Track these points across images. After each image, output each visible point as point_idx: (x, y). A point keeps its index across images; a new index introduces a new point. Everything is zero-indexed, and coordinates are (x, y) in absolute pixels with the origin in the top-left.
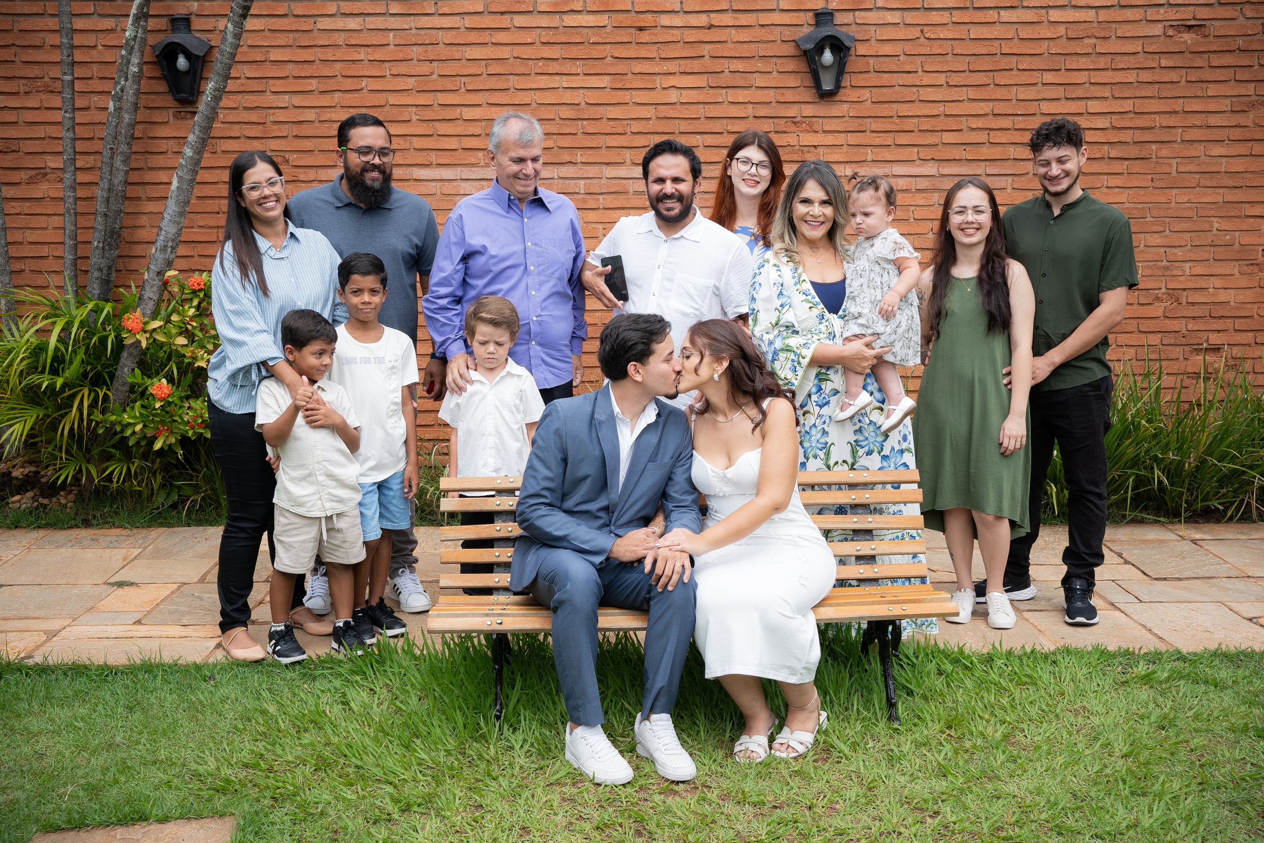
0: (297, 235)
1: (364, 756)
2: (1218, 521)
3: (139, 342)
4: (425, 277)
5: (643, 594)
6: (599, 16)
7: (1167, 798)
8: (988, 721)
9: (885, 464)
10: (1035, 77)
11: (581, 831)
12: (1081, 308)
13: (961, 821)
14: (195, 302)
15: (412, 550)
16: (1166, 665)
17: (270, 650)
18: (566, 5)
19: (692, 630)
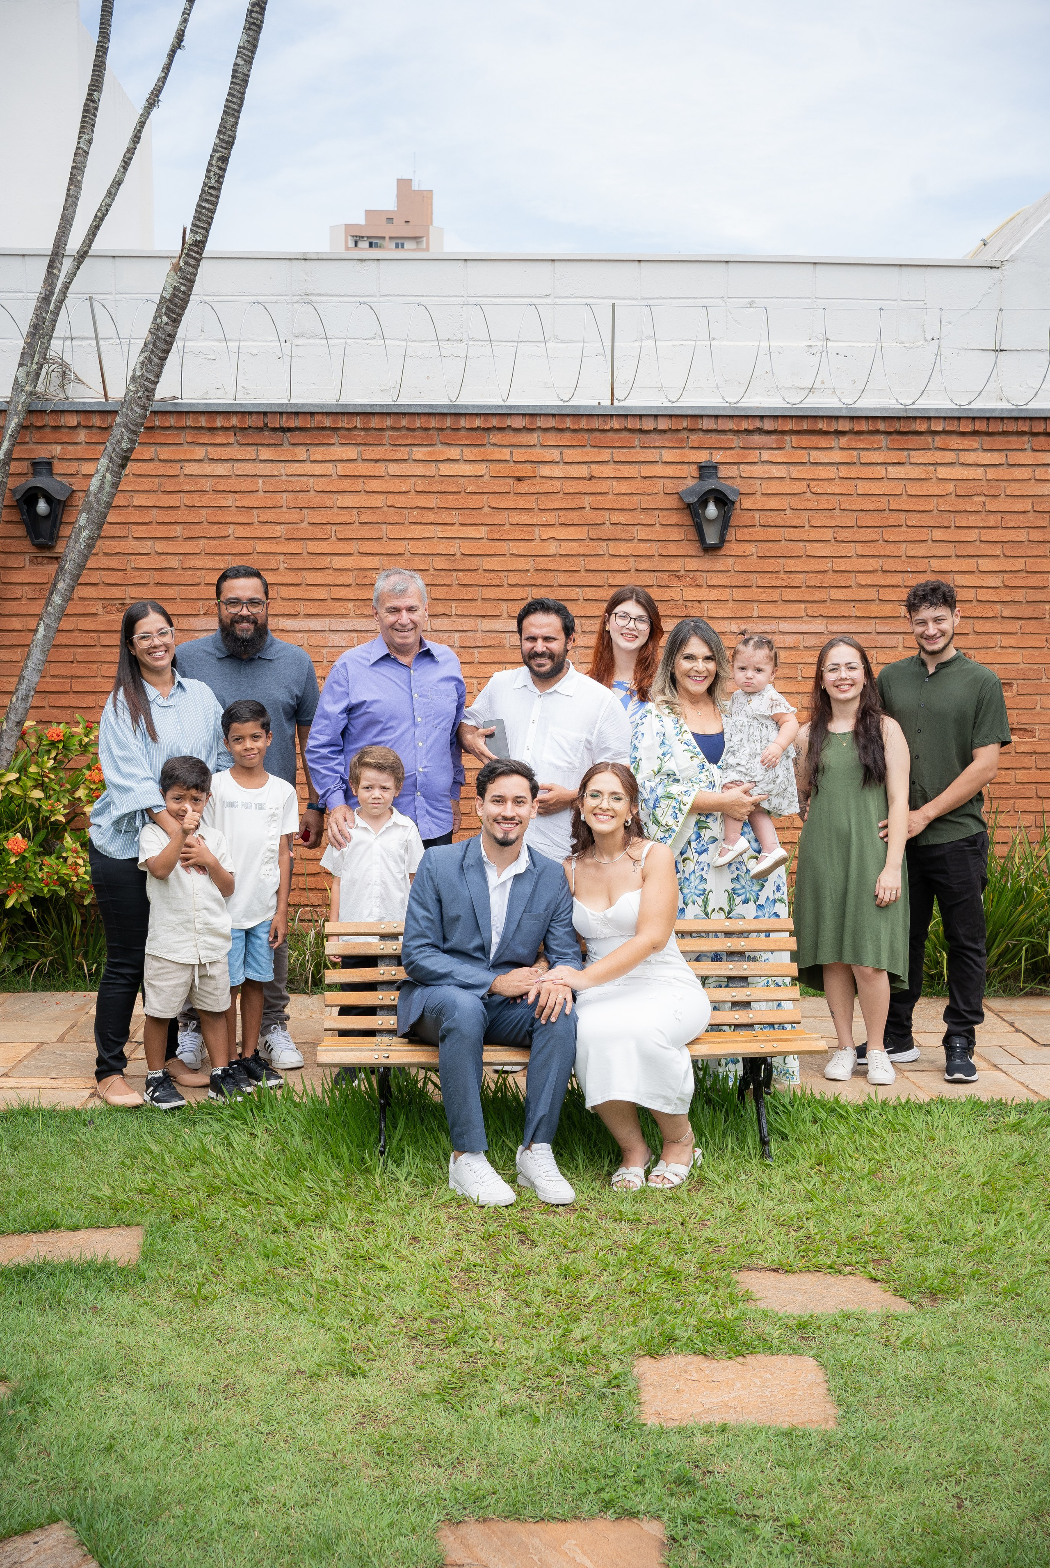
0: (184, 685)
1: (255, 1184)
4: (304, 728)
5: (526, 1028)
6: (476, 466)
7: (1013, 1214)
8: (857, 1159)
9: (760, 913)
10: (924, 534)
11: (468, 1240)
12: (957, 764)
13: (822, 1232)
14: (53, 755)
15: (284, 1007)
16: (1036, 1114)
17: (148, 1098)
18: (443, 453)
19: (573, 1063)
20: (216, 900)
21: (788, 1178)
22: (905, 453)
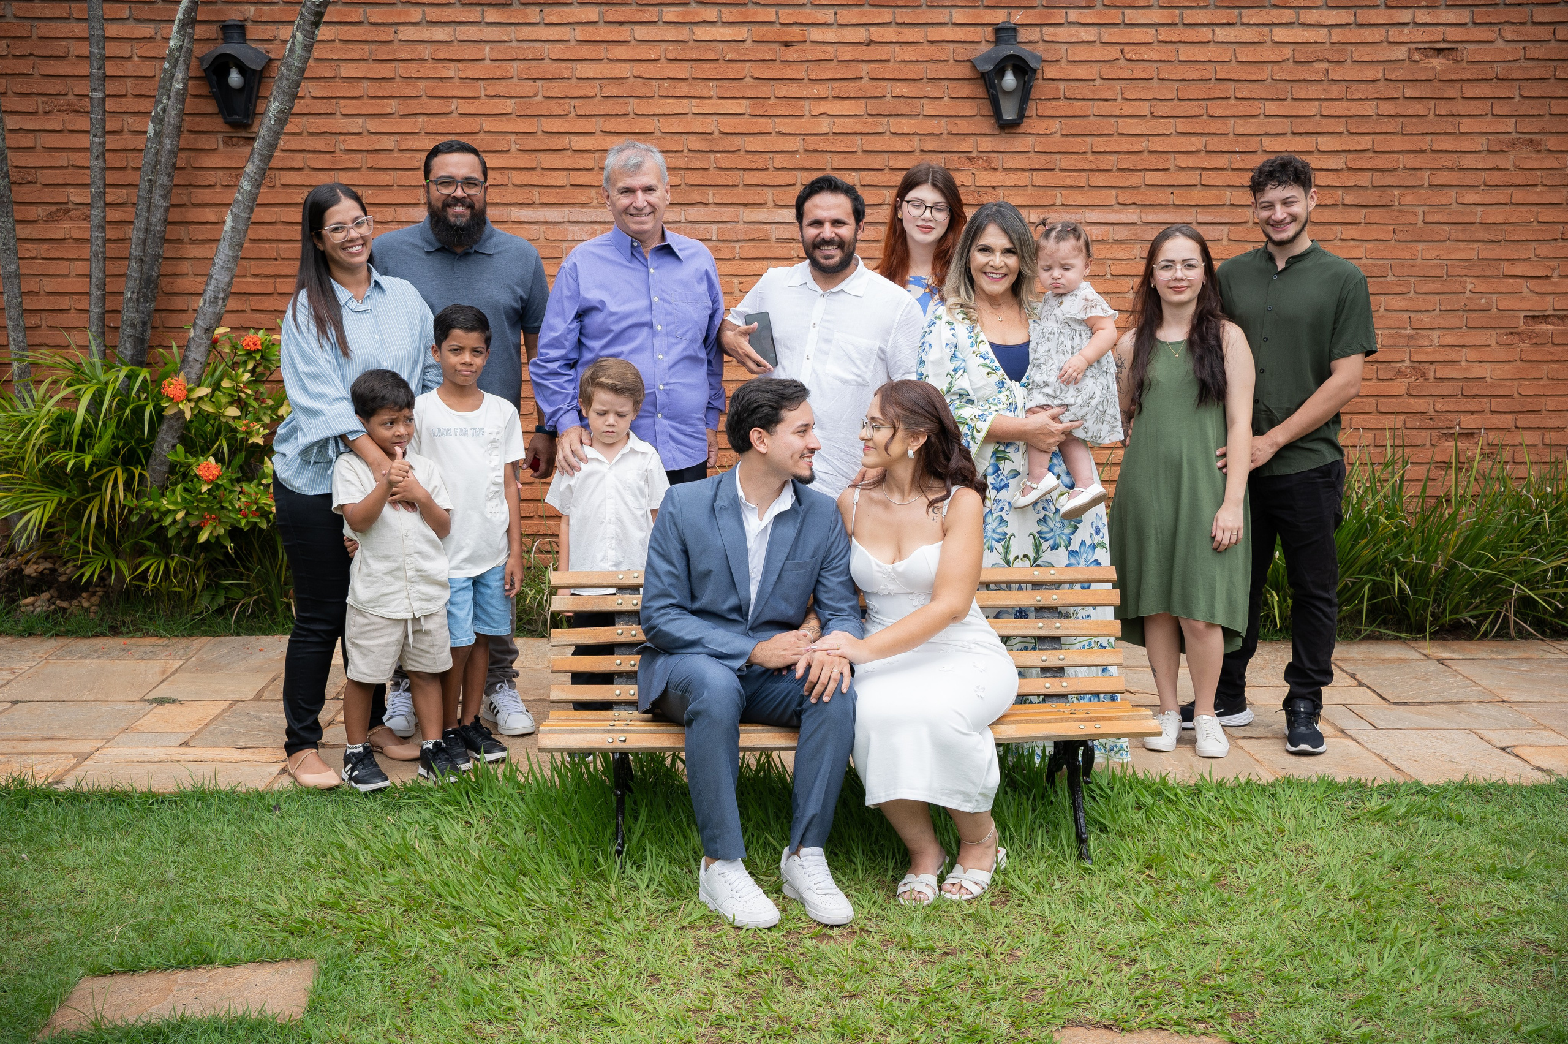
0: (382, 284)
1: (463, 896)
2: (1470, 638)
3: (182, 412)
4: (532, 336)
5: (793, 706)
6: (737, 29)
7: (1400, 944)
8: (1194, 861)
9: (1073, 561)
10: (1255, 108)
11: (721, 979)
13: (1162, 969)
14: (250, 366)
15: (512, 662)
16: (1403, 799)
17: (346, 776)
18: (697, 14)
19: (851, 749)
20: (430, 542)
21: (1113, 887)
22: (1236, 12)
